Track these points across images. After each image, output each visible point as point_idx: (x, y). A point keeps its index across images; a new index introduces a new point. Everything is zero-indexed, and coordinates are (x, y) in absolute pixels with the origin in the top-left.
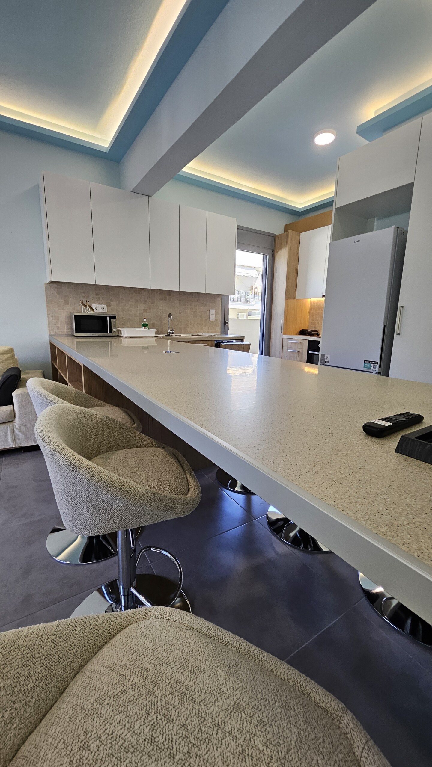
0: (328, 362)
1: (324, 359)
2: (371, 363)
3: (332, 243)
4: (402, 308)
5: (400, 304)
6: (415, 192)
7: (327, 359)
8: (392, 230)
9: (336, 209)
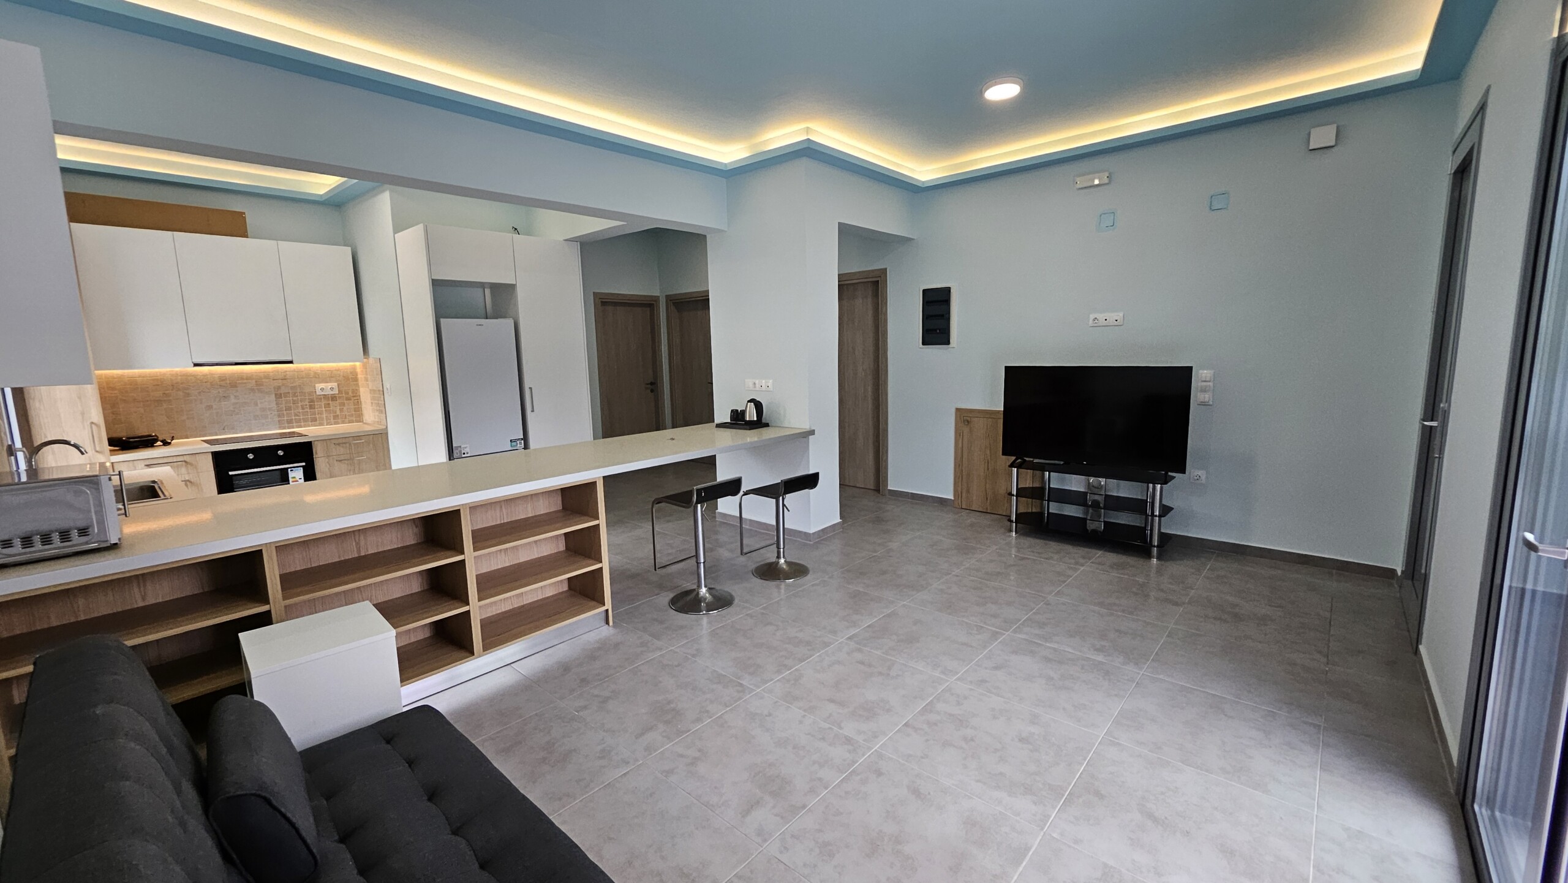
0: (467, 453)
1: (460, 451)
2: (515, 441)
3: (442, 320)
4: (531, 388)
5: (527, 385)
6: (521, 294)
7: (465, 449)
8: (511, 322)
9: (433, 280)
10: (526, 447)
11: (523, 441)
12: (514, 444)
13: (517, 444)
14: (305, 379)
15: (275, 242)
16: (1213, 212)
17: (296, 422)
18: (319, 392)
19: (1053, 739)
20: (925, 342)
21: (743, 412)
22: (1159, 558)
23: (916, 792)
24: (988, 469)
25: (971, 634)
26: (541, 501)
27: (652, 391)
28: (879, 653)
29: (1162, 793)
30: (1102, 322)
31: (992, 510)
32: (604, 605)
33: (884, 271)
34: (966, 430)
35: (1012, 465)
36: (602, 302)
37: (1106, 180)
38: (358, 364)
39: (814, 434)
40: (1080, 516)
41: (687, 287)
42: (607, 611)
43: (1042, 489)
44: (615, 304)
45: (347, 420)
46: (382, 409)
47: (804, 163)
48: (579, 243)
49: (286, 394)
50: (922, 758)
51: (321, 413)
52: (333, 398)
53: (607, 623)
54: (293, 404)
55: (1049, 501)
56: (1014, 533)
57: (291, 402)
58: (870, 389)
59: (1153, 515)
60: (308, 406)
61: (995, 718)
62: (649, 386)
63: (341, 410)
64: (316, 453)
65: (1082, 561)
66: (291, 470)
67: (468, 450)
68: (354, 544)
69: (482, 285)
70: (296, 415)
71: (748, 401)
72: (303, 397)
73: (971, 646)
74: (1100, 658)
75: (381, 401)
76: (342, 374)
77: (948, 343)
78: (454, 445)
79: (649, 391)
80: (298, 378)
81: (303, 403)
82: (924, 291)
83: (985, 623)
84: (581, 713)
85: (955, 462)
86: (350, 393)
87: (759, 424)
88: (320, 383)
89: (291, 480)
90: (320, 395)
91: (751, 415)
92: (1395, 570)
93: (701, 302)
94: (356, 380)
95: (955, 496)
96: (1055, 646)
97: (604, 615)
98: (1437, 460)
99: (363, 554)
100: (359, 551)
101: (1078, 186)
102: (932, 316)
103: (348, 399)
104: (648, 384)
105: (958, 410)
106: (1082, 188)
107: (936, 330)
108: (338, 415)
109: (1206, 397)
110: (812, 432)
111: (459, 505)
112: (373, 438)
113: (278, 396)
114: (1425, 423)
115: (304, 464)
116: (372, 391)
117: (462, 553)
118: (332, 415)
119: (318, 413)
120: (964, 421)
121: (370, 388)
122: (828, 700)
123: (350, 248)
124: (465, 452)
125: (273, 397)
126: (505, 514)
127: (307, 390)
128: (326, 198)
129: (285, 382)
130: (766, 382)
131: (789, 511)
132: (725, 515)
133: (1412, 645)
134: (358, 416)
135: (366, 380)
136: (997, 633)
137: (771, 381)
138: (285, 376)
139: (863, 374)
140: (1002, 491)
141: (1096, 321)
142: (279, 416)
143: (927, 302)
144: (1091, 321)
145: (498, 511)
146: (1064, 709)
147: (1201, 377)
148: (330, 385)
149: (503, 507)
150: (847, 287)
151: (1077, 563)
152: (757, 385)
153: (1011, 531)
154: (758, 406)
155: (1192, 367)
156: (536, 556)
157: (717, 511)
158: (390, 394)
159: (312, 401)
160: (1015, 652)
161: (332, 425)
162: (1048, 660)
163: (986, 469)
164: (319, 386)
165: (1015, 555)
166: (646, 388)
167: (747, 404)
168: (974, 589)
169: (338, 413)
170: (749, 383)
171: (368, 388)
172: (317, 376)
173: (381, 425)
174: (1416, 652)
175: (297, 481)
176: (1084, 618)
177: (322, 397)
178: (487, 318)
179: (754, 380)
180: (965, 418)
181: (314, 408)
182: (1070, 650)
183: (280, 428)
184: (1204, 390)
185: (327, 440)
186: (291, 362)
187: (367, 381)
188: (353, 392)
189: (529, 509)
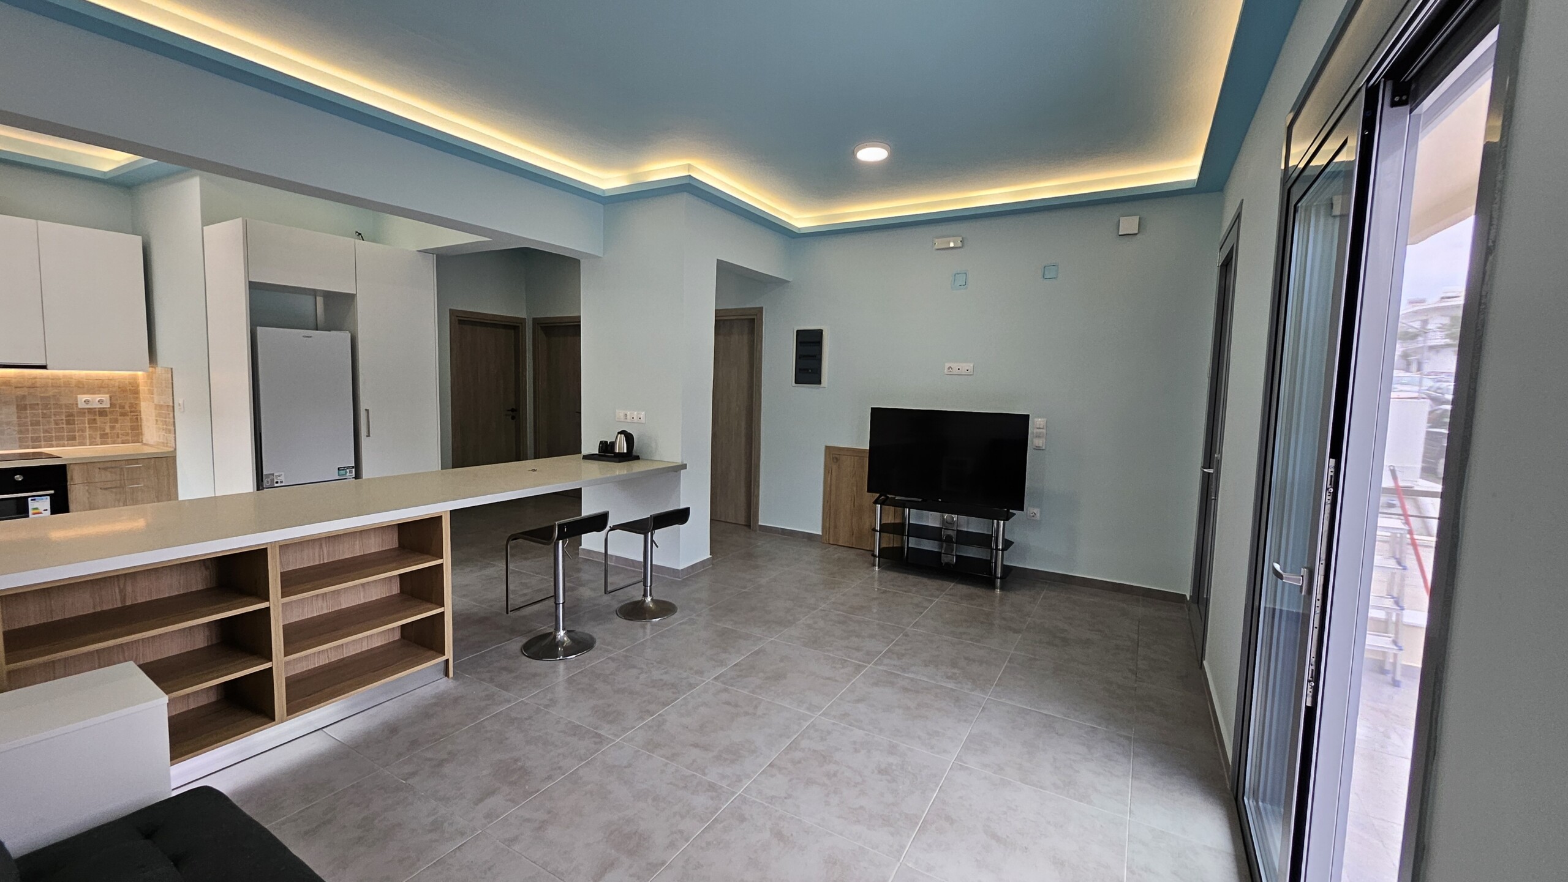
0: (281, 482)
1: (272, 480)
2: (344, 469)
3: (260, 330)
4: (367, 410)
5: (363, 406)
6: (361, 304)
7: (279, 478)
8: (347, 336)
9: (249, 282)
10: (358, 476)
11: (354, 470)
12: (343, 472)
13: (346, 472)
14: (63, 388)
15: (33, 221)
16: (1045, 281)
17: (45, 441)
18: (81, 405)
19: (910, 768)
20: (798, 381)
21: (613, 444)
22: (1002, 589)
23: (779, 835)
24: (854, 506)
25: (835, 667)
26: (373, 539)
27: (513, 418)
28: (746, 692)
29: (1005, 813)
30: (955, 371)
31: (857, 545)
32: (444, 654)
33: (760, 310)
34: (834, 467)
35: (876, 502)
36: (459, 320)
37: (960, 244)
38: (140, 373)
39: (686, 468)
40: (936, 550)
41: (557, 311)
42: (447, 661)
43: (903, 524)
44: (474, 323)
45: (120, 440)
46: (171, 427)
47: (685, 198)
48: (435, 256)
49: (33, 406)
50: (786, 798)
51: (83, 430)
52: (102, 412)
53: (447, 674)
54: (42, 418)
55: (908, 536)
56: (877, 567)
57: (41, 415)
58: (743, 424)
59: (997, 549)
60: (64, 422)
61: (856, 751)
62: (510, 413)
63: (112, 428)
64: (72, 479)
65: (938, 593)
66: (32, 500)
67: (282, 478)
68: (117, 591)
69: (314, 293)
70: (45, 431)
71: (619, 433)
72: (58, 410)
73: (836, 681)
74: (950, 685)
75: (169, 418)
76: (117, 384)
77: (819, 382)
78: (264, 473)
79: (510, 417)
80: (53, 386)
81: (58, 417)
82: (798, 331)
83: (849, 657)
84: (410, 781)
85: (824, 498)
86: (127, 408)
87: (630, 456)
88: (84, 394)
89: (31, 512)
90: (83, 409)
91: (621, 447)
92: (1185, 595)
93: (573, 328)
94: (136, 392)
95: (823, 533)
96: (911, 675)
97: (443, 666)
98: (1213, 501)
99: (129, 603)
100: (123, 599)
101: (936, 247)
102: (804, 356)
103: (123, 414)
104: (508, 410)
105: (827, 447)
106: (938, 249)
107: (808, 370)
108: (107, 434)
109: (1039, 442)
110: (684, 467)
111: (267, 543)
112: (155, 462)
113: (21, 407)
114: (1205, 470)
115: (52, 492)
116: (159, 407)
117: (268, 600)
118: (99, 433)
119: (79, 430)
120: (833, 458)
121: (156, 402)
122: (691, 745)
123: (140, 237)
124: (279, 481)
125: (13, 409)
126: (325, 552)
127: (64, 401)
128: (112, 175)
129: (32, 390)
130: (638, 414)
131: (657, 547)
132: (589, 551)
133: (1198, 661)
134: (136, 432)
135: (151, 392)
136: (860, 666)
137: (643, 413)
138: (33, 384)
139: (737, 409)
140: (867, 526)
141: (950, 370)
142: (20, 432)
143: (801, 343)
144: (946, 370)
145: (317, 550)
146: (919, 737)
147: (1036, 424)
148: (98, 397)
149: (324, 545)
150: (724, 323)
151: (932, 596)
152: (628, 417)
153: (874, 565)
154: (629, 438)
155: (1029, 415)
156: (363, 601)
157: (580, 547)
158: (182, 410)
159: (70, 415)
160: (876, 684)
161: (97, 445)
162: (905, 690)
163: (852, 506)
164: (82, 398)
165: (878, 589)
166: (506, 415)
167: (617, 436)
168: (839, 623)
169: (108, 430)
170: (620, 414)
171: (153, 402)
172: (81, 386)
173: (167, 446)
174: (1201, 666)
175: (41, 513)
176: (937, 647)
177: (86, 411)
178: (317, 330)
179: (626, 412)
180: (834, 455)
181: (74, 424)
182: (925, 679)
183: (21, 447)
184: (1038, 436)
185: (87, 464)
186: (44, 367)
187: (153, 394)
188: (131, 406)
189: (357, 547)
